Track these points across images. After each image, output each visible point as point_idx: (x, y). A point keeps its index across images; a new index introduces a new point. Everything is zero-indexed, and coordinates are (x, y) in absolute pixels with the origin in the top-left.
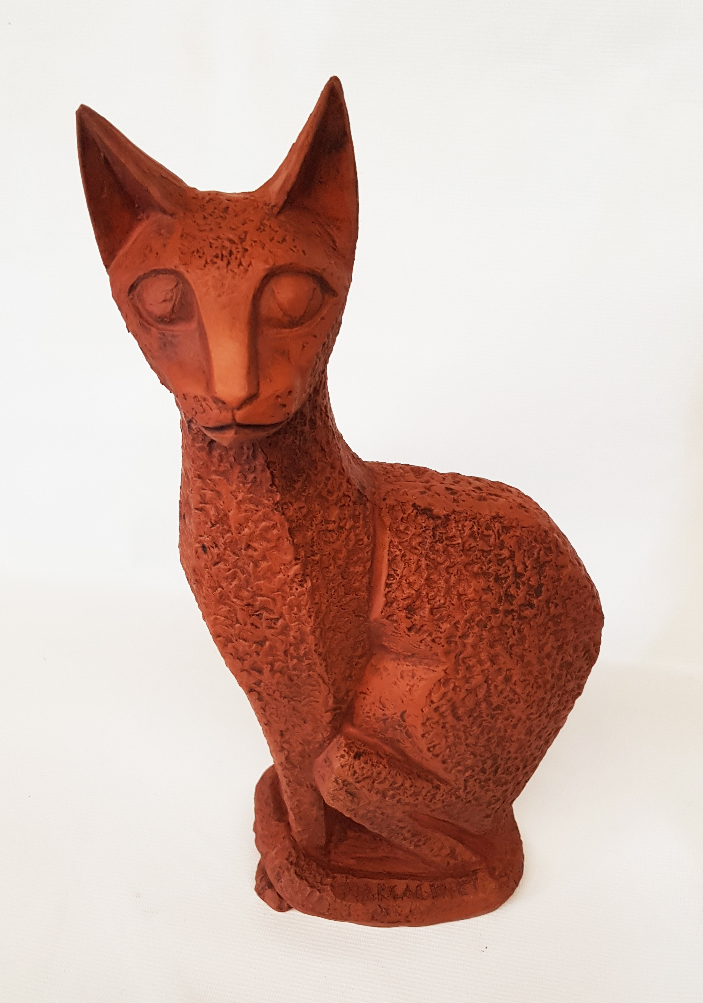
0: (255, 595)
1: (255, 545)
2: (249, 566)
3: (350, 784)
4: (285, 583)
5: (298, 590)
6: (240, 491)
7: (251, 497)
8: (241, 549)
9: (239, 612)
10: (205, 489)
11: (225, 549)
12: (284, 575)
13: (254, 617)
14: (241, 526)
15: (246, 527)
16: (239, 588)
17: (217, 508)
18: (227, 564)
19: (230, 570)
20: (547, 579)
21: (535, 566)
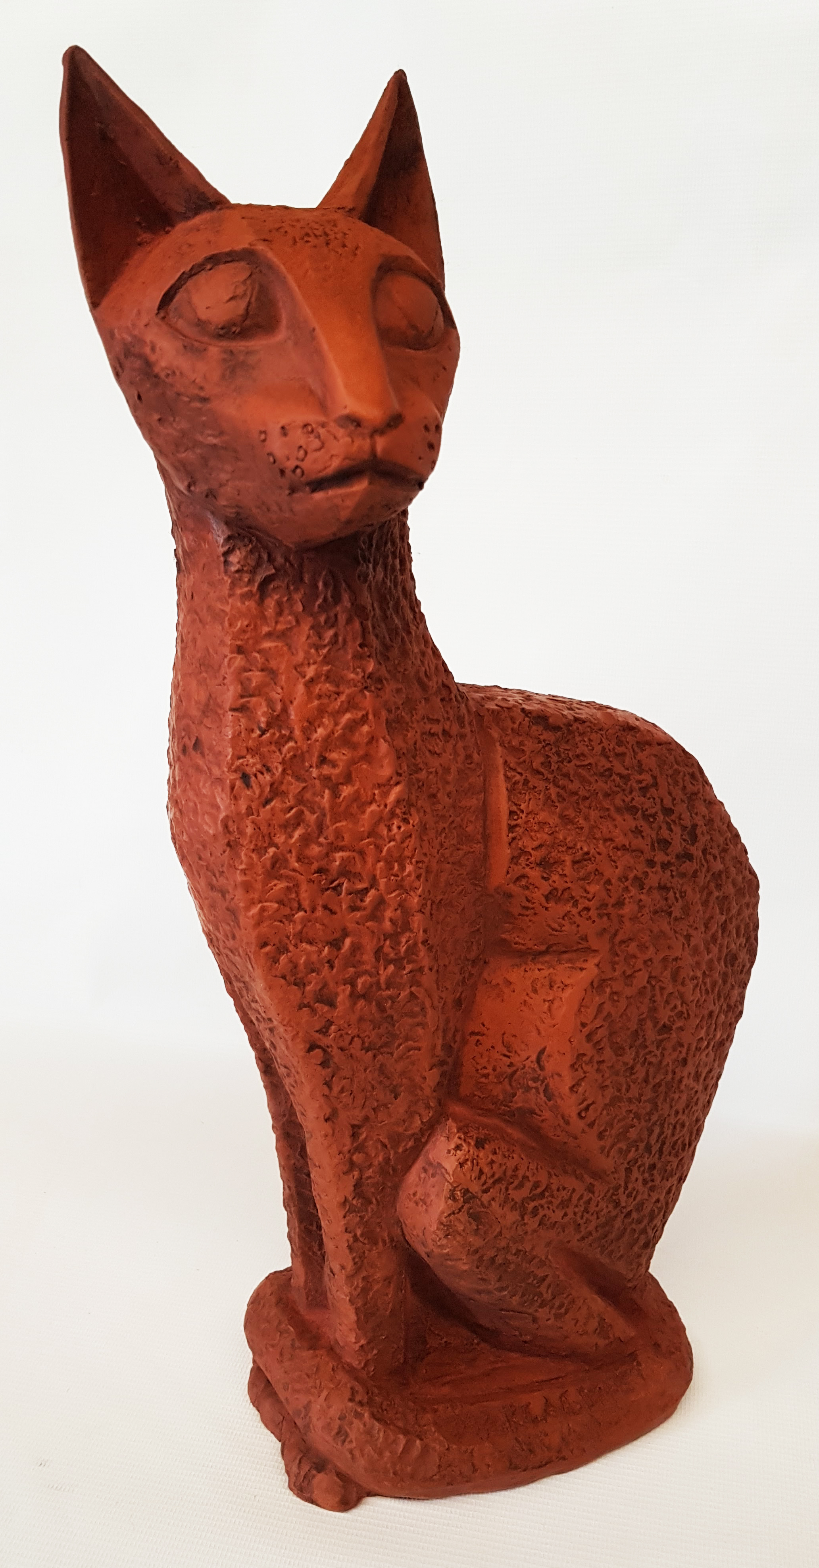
0: (334, 848)
1: (334, 756)
2: (323, 797)
3: (474, 1197)
4: (381, 819)
5: (402, 829)
6: (311, 661)
7: (329, 671)
8: (311, 767)
9: (304, 887)
10: (250, 670)
11: (284, 770)
12: (379, 806)
13: (329, 892)
14: (310, 725)
15: (319, 726)
16: (306, 840)
17: (270, 704)
18: (287, 801)
19: (292, 809)
20: (699, 817)
21: (683, 798)
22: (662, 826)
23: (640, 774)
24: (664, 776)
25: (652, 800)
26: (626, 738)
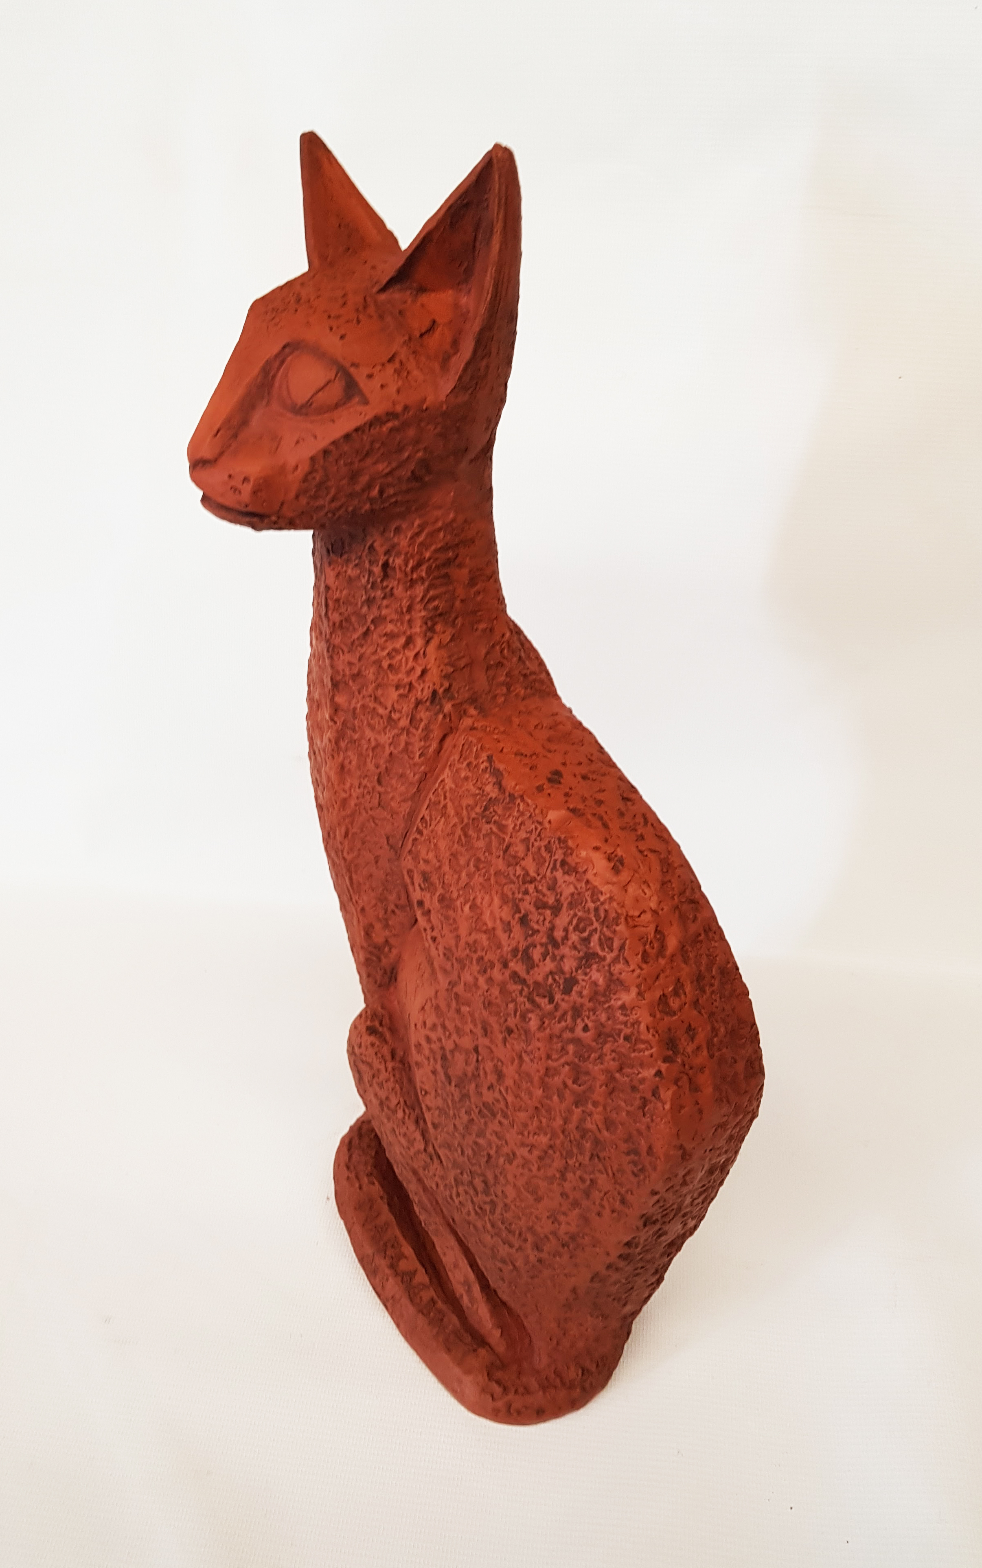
20: (586, 978)
21: (579, 946)
22: (538, 947)
23: (549, 889)
24: (572, 912)
25: (542, 918)
26: (556, 849)
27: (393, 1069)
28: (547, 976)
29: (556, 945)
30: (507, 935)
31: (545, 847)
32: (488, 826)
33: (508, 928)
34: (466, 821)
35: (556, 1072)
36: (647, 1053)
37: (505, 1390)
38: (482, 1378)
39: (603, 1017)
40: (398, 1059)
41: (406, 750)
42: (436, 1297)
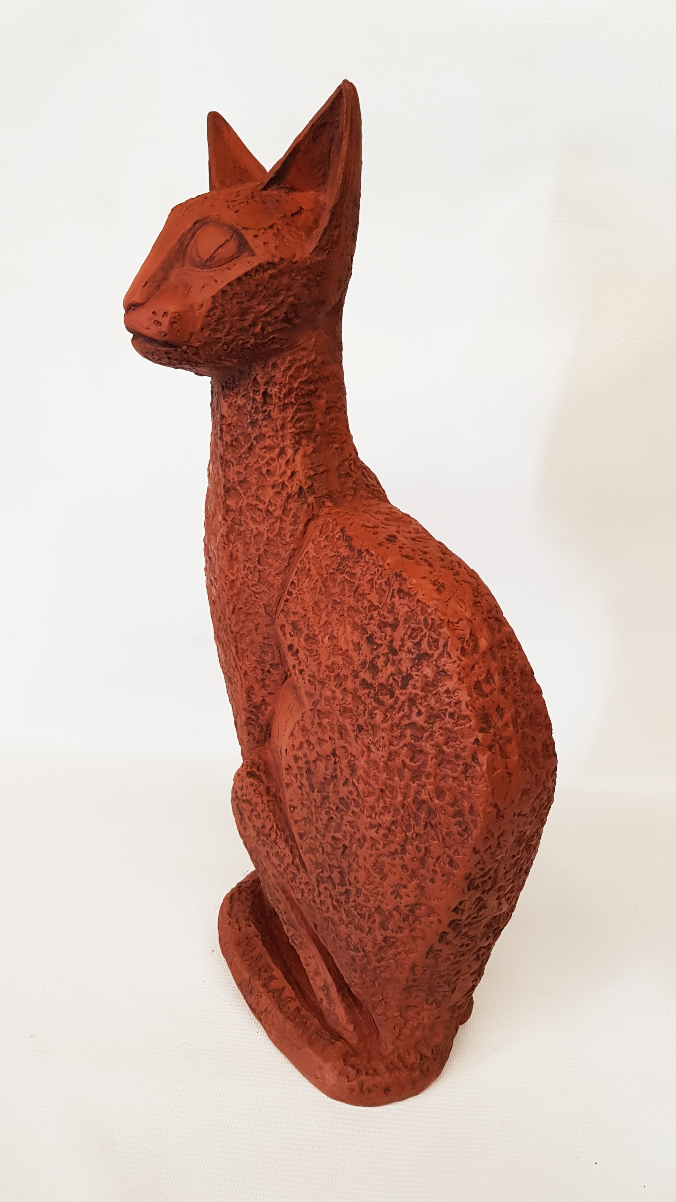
20: (418, 673)
21: (412, 650)
22: (382, 657)
23: (389, 613)
24: (407, 626)
25: (384, 634)
26: (394, 582)
27: (268, 801)
28: (389, 677)
29: (394, 652)
30: (357, 653)
31: (385, 582)
32: (342, 576)
33: (358, 647)
34: (325, 576)
35: (397, 753)
36: (467, 725)
37: (358, 1072)
38: (340, 1064)
39: (432, 702)
40: (271, 793)
41: (279, 534)
42: (300, 1006)
